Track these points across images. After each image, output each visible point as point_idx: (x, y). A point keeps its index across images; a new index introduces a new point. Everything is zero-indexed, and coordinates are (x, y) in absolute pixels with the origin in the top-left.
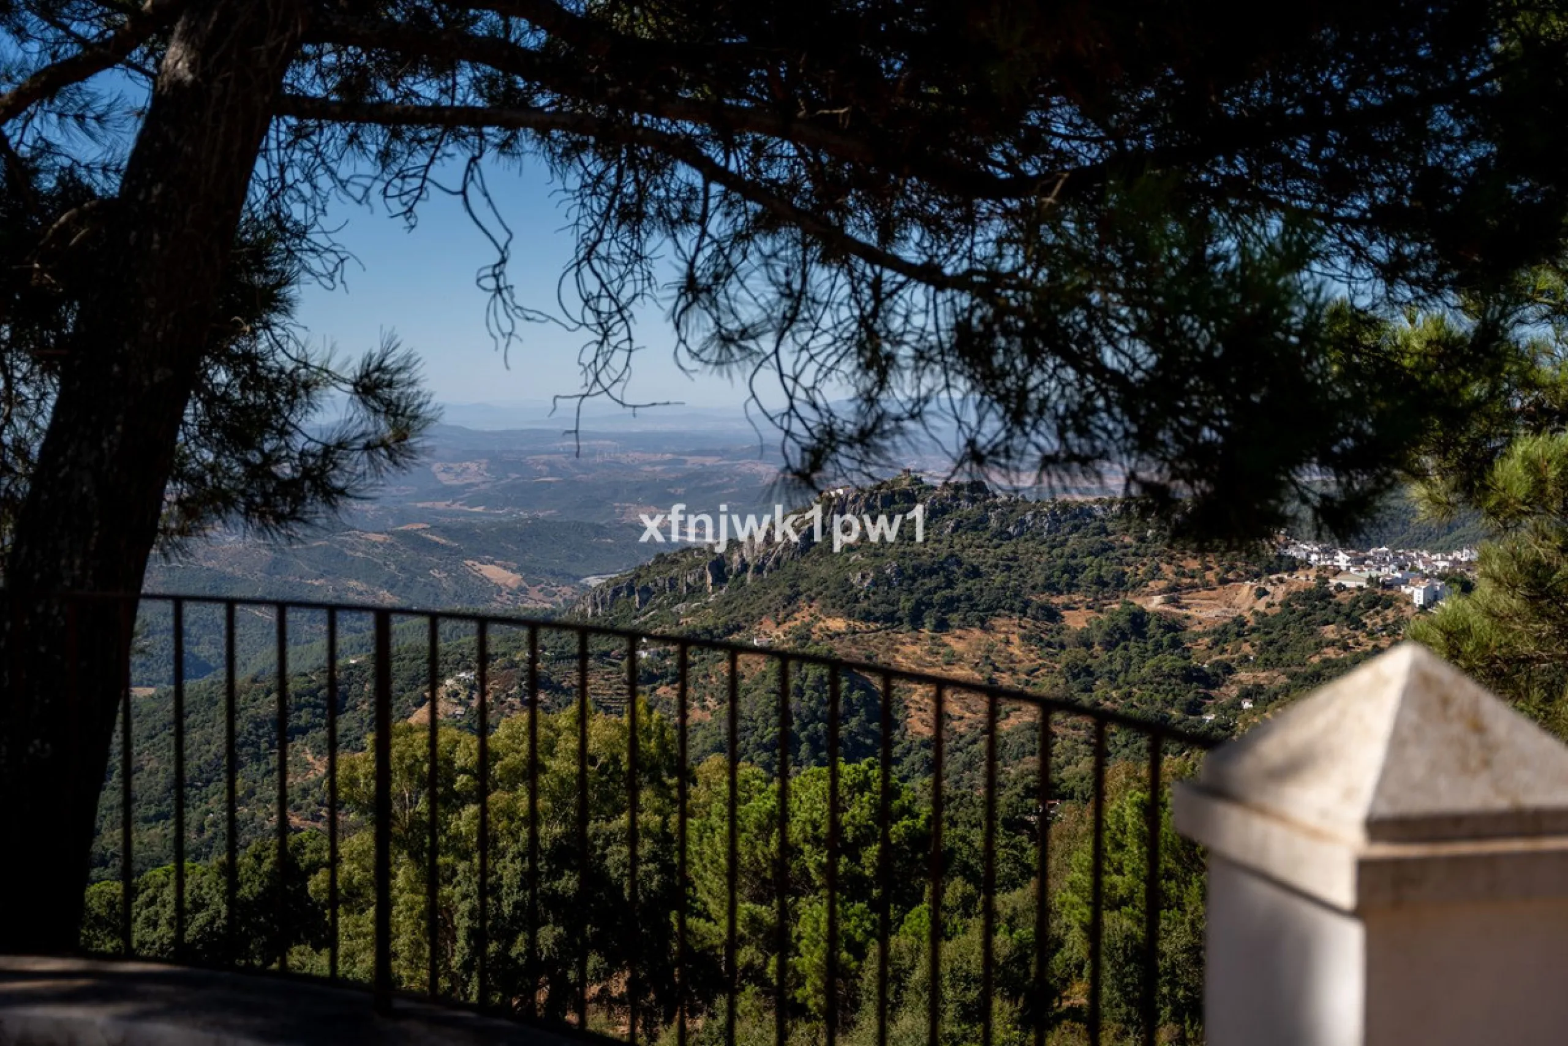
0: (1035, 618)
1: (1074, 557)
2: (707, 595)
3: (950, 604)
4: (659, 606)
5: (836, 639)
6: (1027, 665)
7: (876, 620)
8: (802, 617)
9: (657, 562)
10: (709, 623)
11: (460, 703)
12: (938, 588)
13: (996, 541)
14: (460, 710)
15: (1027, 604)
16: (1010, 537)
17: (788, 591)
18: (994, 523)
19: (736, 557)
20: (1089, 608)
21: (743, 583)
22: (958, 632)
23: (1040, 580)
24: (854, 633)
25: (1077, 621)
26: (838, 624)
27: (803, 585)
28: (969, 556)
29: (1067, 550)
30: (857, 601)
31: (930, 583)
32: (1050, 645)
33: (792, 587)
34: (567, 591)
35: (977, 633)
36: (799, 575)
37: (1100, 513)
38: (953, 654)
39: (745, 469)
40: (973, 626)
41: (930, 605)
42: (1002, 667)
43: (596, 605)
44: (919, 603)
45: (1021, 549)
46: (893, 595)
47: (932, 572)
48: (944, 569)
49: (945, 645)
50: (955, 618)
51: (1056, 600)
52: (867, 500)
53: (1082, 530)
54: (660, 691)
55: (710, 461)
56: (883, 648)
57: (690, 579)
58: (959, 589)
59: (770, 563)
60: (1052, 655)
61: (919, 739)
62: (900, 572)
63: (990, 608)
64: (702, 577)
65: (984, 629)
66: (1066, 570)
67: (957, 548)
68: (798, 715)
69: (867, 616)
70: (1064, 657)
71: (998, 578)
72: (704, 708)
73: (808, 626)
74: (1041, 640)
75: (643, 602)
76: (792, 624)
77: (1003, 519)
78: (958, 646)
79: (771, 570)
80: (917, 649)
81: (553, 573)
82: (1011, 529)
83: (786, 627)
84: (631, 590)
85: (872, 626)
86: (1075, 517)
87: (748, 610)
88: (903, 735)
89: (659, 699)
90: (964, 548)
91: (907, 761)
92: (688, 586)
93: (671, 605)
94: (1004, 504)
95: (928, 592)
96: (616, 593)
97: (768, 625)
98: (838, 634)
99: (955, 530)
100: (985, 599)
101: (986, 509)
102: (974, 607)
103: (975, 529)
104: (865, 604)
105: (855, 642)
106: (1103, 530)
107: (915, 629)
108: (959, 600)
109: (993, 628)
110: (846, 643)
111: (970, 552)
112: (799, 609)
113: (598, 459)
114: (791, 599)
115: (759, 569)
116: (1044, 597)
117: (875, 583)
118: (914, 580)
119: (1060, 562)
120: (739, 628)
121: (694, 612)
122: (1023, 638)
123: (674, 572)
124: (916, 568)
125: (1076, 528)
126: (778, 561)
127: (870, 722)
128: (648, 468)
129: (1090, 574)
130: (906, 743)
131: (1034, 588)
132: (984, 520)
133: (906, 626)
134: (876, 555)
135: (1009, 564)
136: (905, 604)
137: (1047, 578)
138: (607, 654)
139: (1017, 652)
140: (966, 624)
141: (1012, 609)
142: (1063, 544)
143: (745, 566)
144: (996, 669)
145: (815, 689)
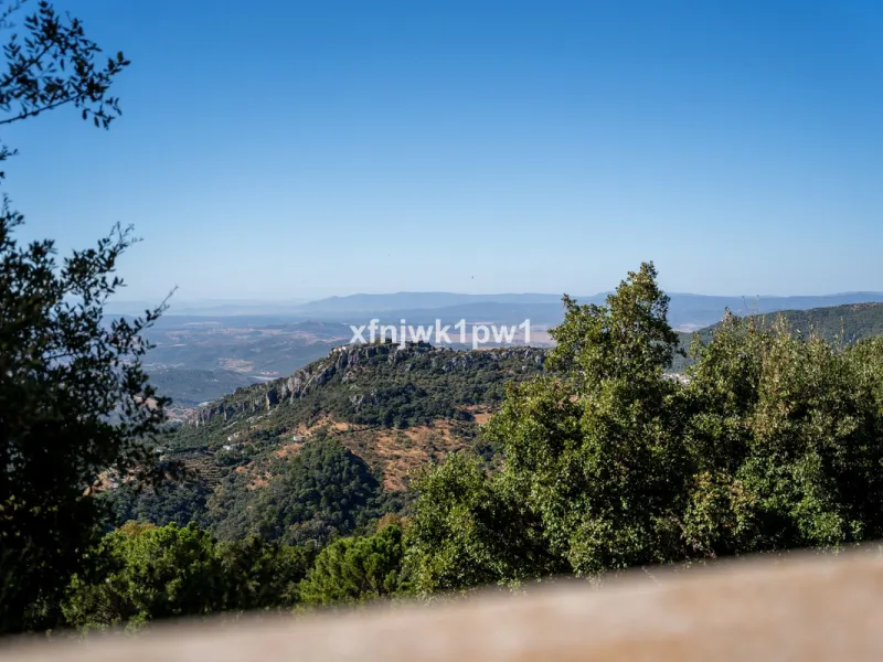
0: (458, 419)
1: (480, 383)
2: (267, 412)
3: (409, 413)
4: (238, 419)
5: (342, 435)
6: (454, 447)
7: (366, 423)
8: (322, 423)
9: (237, 393)
10: (267, 428)
11: (116, 481)
12: (402, 403)
13: (435, 375)
14: (116, 485)
15: (453, 411)
16: (443, 372)
17: (314, 408)
18: (434, 365)
19: (284, 389)
20: (489, 412)
21: (288, 404)
22: (414, 429)
23: (461, 397)
24: (353, 431)
25: (483, 420)
26: (343, 426)
27: (323, 404)
28: (420, 384)
29: (476, 379)
30: (354, 412)
31: (397, 400)
32: (466, 434)
33: (316, 405)
34: (190, 411)
35: (425, 429)
36: (321, 398)
37: (495, 357)
38: (410, 441)
39: (296, 337)
40: (422, 424)
41: (397, 414)
42: (439, 448)
43: (201, 420)
44: (391, 412)
45: (450, 379)
46: (375, 409)
47: (398, 394)
48: (404, 392)
49: (406, 437)
50: (412, 421)
51: (470, 408)
52: (360, 353)
53: (485, 367)
54: (238, 469)
55: (276, 332)
56: (370, 439)
57: (257, 402)
58: (414, 403)
59: (304, 391)
60: (469, 440)
61: (391, 492)
62: (379, 395)
63: (432, 414)
64: (264, 401)
65: (430, 426)
66: (476, 390)
67: (413, 379)
68: (320, 481)
69: (360, 421)
70: (476, 441)
71: (437, 397)
72: (264, 478)
73: (325, 428)
74: (462, 432)
75: (229, 417)
76: (317, 427)
77: (438, 361)
78: (414, 437)
79: (304, 396)
80: (389, 439)
81: (182, 401)
82: (444, 368)
83: (312, 429)
84: (222, 410)
85: (363, 427)
86: (481, 360)
87: (290, 419)
88: (382, 490)
89: (237, 474)
90: (417, 379)
91: (384, 506)
92: (256, 406)
93: (245, 418)
94: (440, 353)
95: (397, 406)
96: (213, 412)
97: (302, 428)
98: (343, 432)
99: (411, 369)
100: (430, 408)
101: (429, 356)
102: (422, 414)
103: (423, 368)
104: (358, 414)
105: (353, 436)
106: (496, 367)
107: (389, 428)
108: (414, 410)
109: (434, 425)
110: (348, 436)
111: (420, 382)
112: (320, 418)
113: (209, 333)
114: (316, 413)
115: (297, 395)
116: (463, 407)
117: (364, 401)
118: (388, 399)
119: (473, 386)
120: (285, 430)
121: (259, 422)
122: (451, 431)
123: (248, 398)
124: (388, 392)
125: (481, 366)
126: (308, 390)
127: (362, 483)
128: (239, 337)
129: (489, 393)
130: (383, 495)
131: (457, 401)
132: (428, 363)
133: (383, 426)
134: (365, 385)
135: (443, 388)
136: (383, 413)
137: (466, 396)
138: (206, 448)
139: (448, 439)
140: (418, 424)
141: (445, 415)
142: (474, 376)
143: (289, 394)
144: (436, 449)
145: (329, 465)
